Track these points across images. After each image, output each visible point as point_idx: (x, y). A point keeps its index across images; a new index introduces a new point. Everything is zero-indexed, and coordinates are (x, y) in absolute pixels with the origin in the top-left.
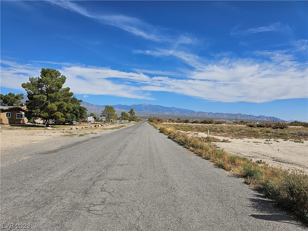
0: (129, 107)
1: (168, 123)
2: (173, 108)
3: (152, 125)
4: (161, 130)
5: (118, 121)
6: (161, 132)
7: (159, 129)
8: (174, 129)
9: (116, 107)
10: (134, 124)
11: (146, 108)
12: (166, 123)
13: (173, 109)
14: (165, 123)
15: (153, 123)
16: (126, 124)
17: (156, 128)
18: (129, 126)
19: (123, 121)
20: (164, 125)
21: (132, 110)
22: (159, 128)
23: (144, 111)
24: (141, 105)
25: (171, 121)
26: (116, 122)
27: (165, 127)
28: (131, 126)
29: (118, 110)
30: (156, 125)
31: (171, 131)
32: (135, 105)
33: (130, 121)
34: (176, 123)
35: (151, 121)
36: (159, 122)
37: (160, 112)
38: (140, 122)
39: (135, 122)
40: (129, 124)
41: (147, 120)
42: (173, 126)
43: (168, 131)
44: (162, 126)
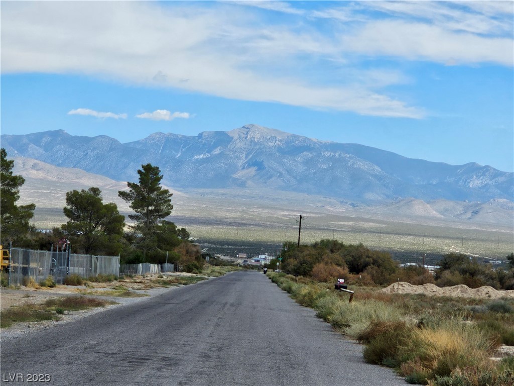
0: (127, 150)
1: (432, 290)
2: (473, 169)
3: (308, 302)
4: (378, 343)
5: (41, 262)
6: (376, 357)
7: (363, 338)
8: (478, 338)
9: (22, 150)
10: (163, 291)
11: (259, 166)
12: (419, 290)
13: (475, 183)
14: (405, 288)
15: (320, 288)
16: (99, 290)
17: (337, 325)
18: (125, 302)
19: (78, 265)
20: (404, 303)
21: (150, 175)
22: (360, 326)
23: (242, 184)
24: (222, 138)
25: (458, 276)
26: (25, 271)
27: (411, 320)
28: (138, 300)
29: (41, 175)
30: (339, 304)
31: (453, 353)
32: (173, 141)
33: (130, 262)
34: (497, 294)
35: (297, 272)
36: (360, 283)
37: (370, 196)
38: (209, 272)
39: (169, 275)
40: (128, 284)
41: (265, 259)
42: (473, 315)
43: (432, 353)
44: (387, 314)
